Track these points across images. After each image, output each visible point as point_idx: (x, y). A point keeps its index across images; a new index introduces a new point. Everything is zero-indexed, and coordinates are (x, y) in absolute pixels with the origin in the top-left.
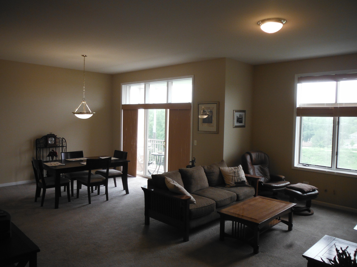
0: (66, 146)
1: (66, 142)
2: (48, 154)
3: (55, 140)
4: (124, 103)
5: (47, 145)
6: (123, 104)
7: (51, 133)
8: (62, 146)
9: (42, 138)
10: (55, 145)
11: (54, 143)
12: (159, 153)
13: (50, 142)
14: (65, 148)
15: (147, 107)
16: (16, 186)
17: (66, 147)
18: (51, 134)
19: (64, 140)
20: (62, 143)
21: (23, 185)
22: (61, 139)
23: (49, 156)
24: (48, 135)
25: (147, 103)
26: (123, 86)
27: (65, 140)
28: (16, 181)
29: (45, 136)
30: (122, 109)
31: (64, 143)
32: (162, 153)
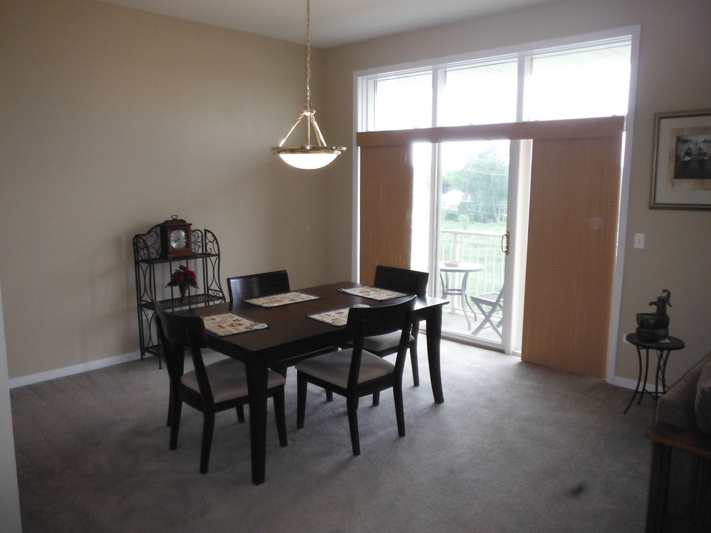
0: (218, 255)
1: (217, 243)
2: (168, 279)
3: (188, 236)
4: (361, 128)
5: (166, 254)
6: (360, 131)
7: (175, 217)
8: (206, 255)
9: (149, 232)
10: (186, 254)
11: (184, 244)
12: (447, 265)
13: (174, 245)
14: (213, 259)
16: (88, 375)
17: (219, 257)
18: (175, 221)
19: (209, 236)
20: (202, 243)
21: (107, 371)
22: (200, 234)
23: (171, 284)
24: (167, 222)
25: (439, 125)
26: (360, 78)
27: (213, 235)
28: (84, 360)
29: (158, 226)
30: (358, 145)
31: (209, 246)
32: (456, 266)
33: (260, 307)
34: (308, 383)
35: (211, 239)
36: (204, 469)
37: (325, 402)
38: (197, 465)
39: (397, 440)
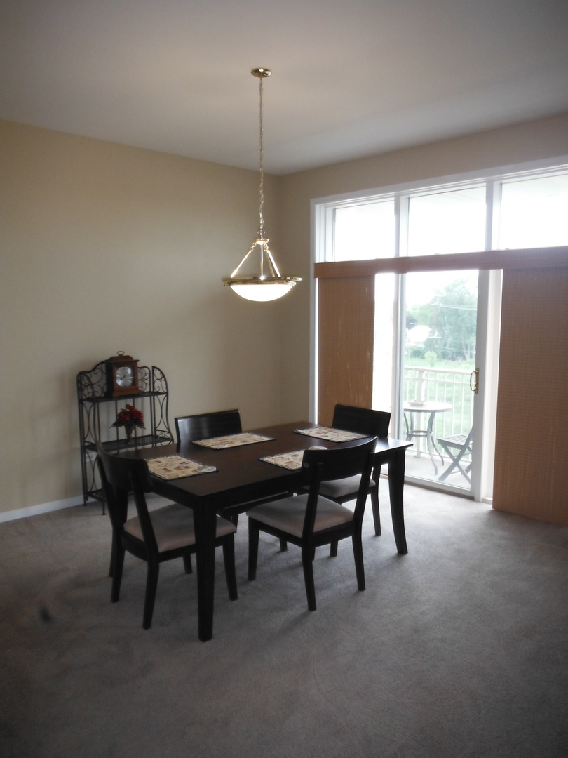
0: (167, 393)
1: (165, 380)
2: (113, 419)
3: (134, 374)
4: (319, 258)
5: (111, 392)
6: (317, 261)
7: (122, 353)
8: (153, 393)
9: (94, 369)
10: (133, 392)
11: (130, 382)
12: (413, 405)
13: (119, 383)
14: (161, 397)
15: (402, 265)
16: (27, 521)
17: (167, 396)
18: (121, 357)
19: (157, 373)
20: (150, 381)
21: (48, 516)
22: (147, 371)
23: (117, 424)
24: (112, 358)
26: (317, 207)
27: (161, 372)
28: (24, 504)
29: (102, 362)
30: (315, 277)
31: (157, 383)
32: (421, 405)
33: (209, 449)
34: (260, 531)
35: (160, 376)
36: (147, 624)
37: (279, 552)
38: (140, 620)
39: (357, 594)
